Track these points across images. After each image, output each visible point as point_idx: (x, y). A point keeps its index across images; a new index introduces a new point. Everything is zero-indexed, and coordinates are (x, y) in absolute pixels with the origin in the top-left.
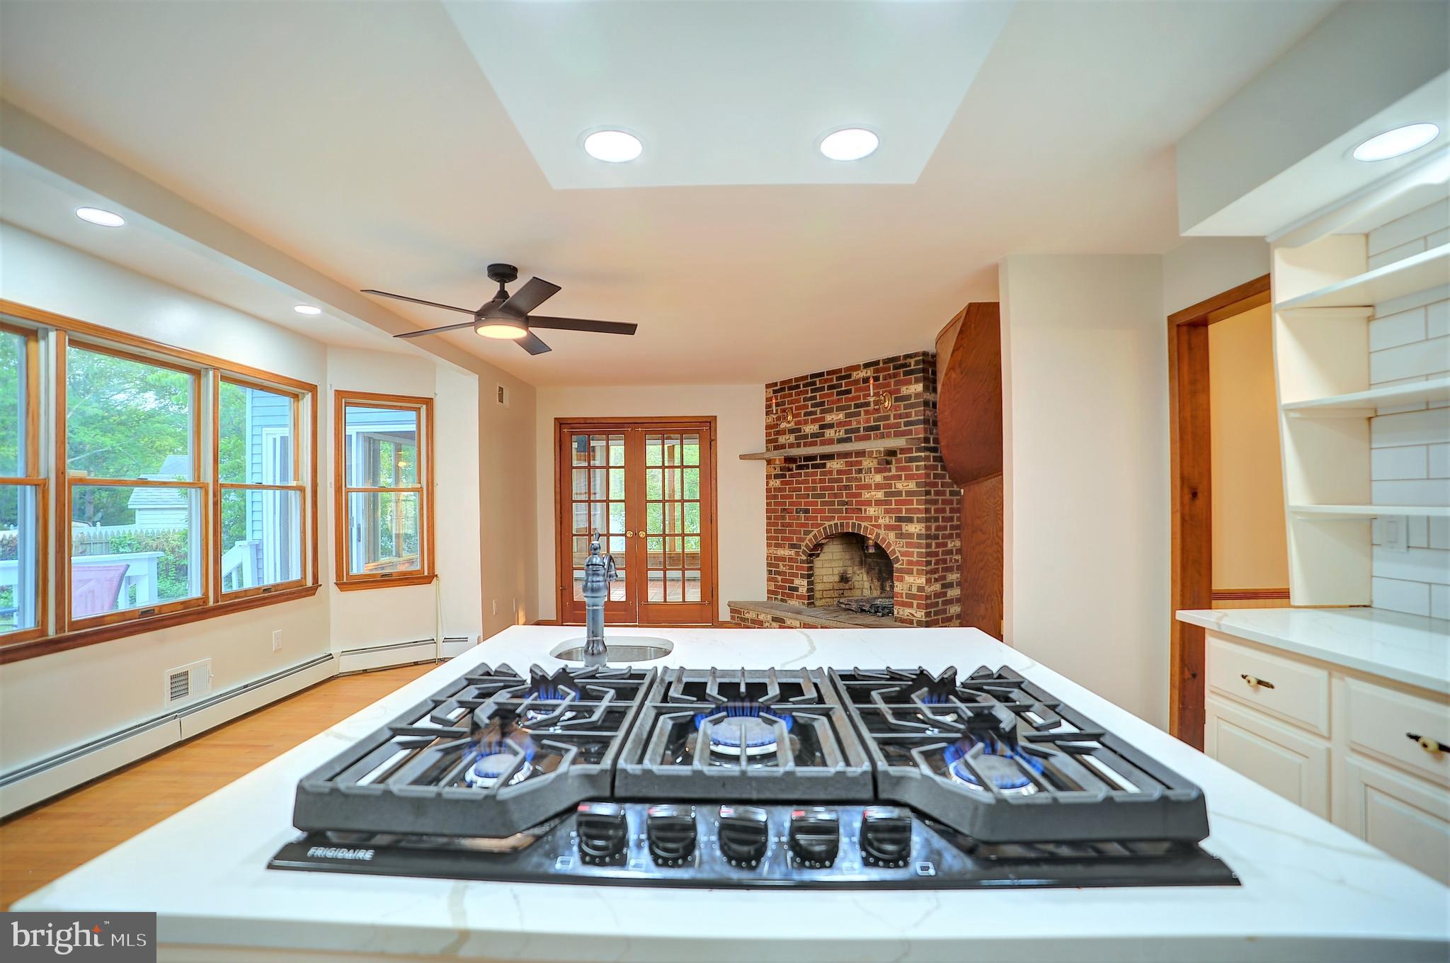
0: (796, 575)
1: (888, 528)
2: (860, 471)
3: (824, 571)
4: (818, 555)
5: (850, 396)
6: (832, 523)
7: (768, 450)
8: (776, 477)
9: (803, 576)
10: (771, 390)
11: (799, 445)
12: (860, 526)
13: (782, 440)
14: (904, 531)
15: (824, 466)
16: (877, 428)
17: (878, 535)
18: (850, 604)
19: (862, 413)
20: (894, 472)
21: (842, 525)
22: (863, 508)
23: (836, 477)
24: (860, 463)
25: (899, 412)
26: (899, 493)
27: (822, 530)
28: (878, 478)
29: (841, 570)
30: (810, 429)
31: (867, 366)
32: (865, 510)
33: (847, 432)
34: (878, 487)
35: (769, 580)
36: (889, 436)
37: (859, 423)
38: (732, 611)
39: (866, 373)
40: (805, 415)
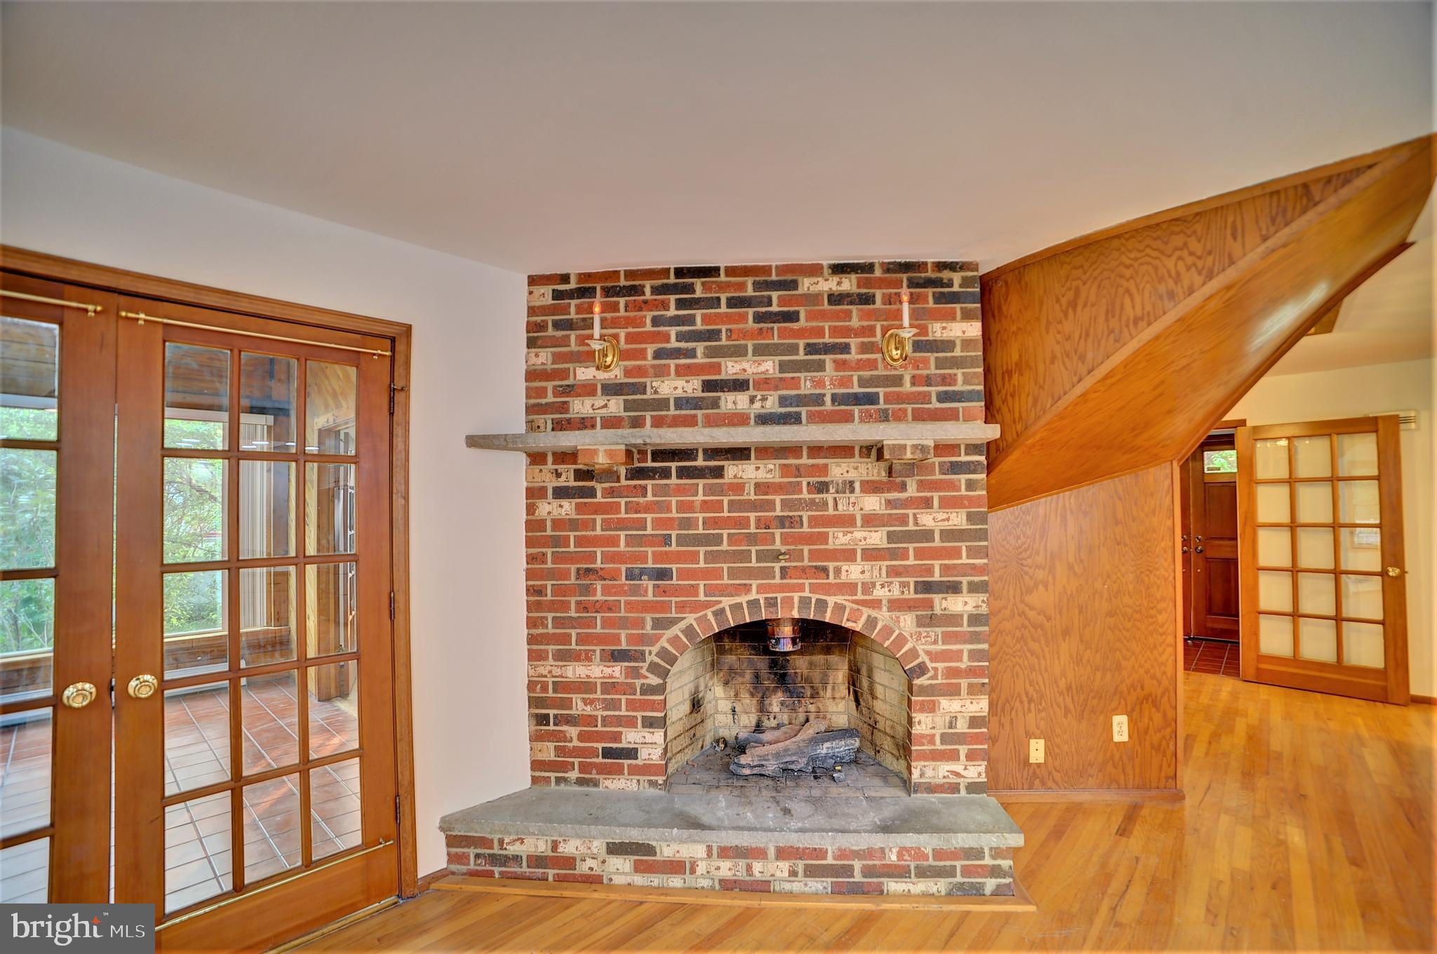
0: (631, 722)
1: (897, 605)
2: (823, 487)
5: (795, 326)
6: (743, 599)
7: (532, 427)
8: (561, 493)
10: (547, 290)
11: (638, 424)
12: (822, 604)
13: (581, 407)
14: (938, 610)
15: (718, 472)
16: (871, 399)
17: (872, 622)
18: (762, 766)
19: (829, 365)
20: (912, 490)
21: (772, 603)
22: (831, 566)
23: (753, 497)
24: (824, 470)
25: (925, 372)
26: (927, 535)
27: (711, 617)
28: (873, 503)
30: (671, 387)
31: (840, 269)
32: (838, 571)
33: (783, 401)
34: (871, 521)
35: (536, 738)
36: (899, 417)
37: (820, 383)
38: (452, 841)
39: (839, 283)
40: (658, 355)
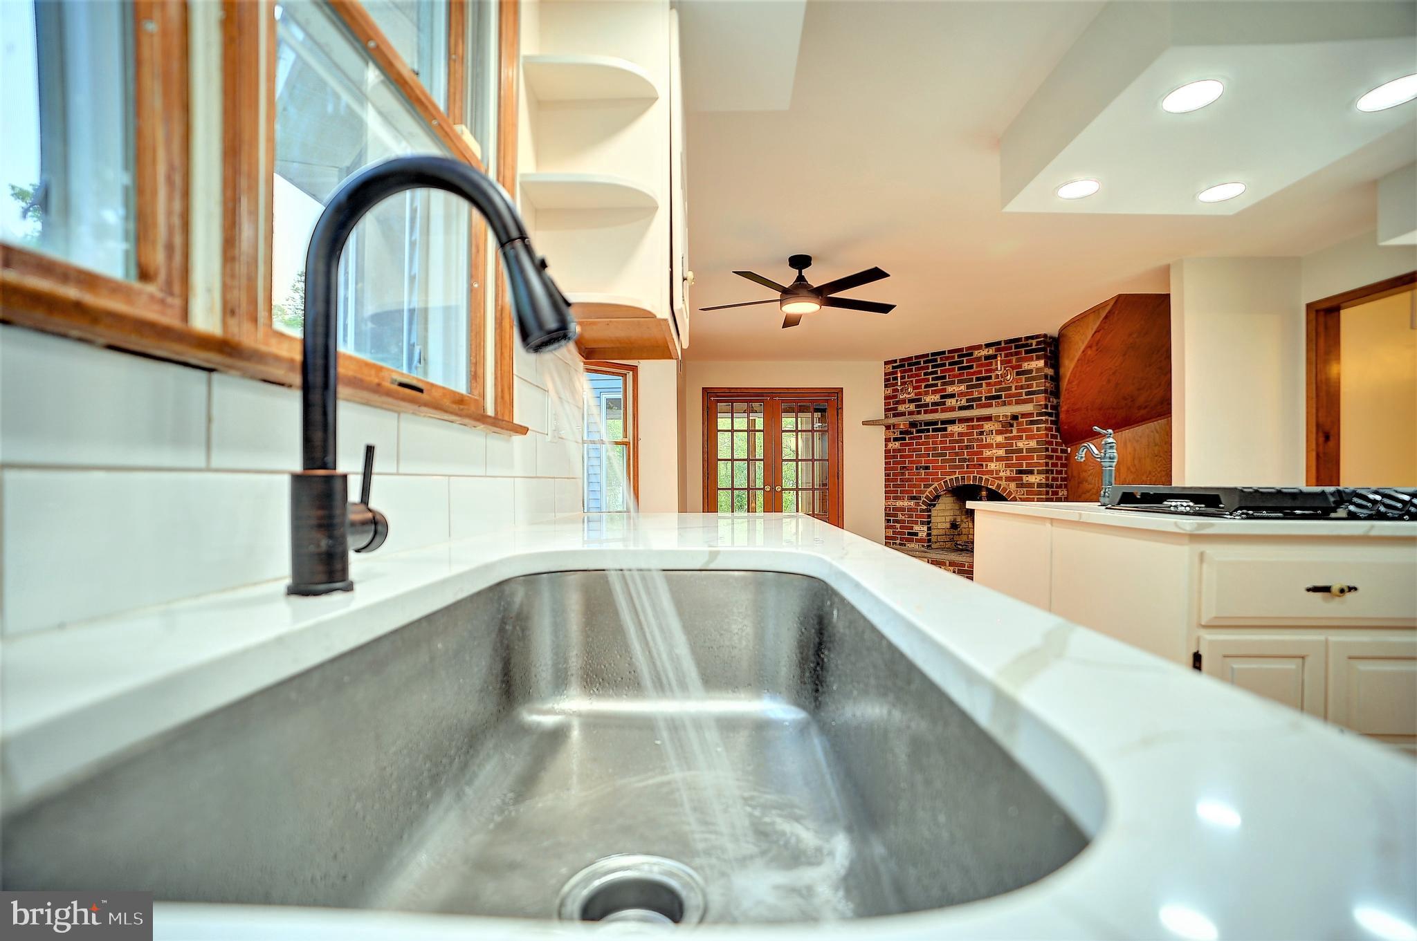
0: (916, 523)
1: (1008, 479)
2: (981, 433)
3: (939, 519)
4: (934, 505)
5: (972, 371)
6: (953, 477)
7: (886, 417)
8: (896, 439)
9: (922, 523)
10: (890, 366)
11: (919, 413)
12: (981, 479)
13: (901, 408)
14: (1024, 482)
15: (945, 429)
16: (999, 397)
17: (999, 486)
19: (984, 385)
20: (1015, 433)
21: (963, 478)
22: (984, 464)
23: (957, 438)
24: (982, 426)
25: (1020, 384)
26: (1021, 451)
27: (943, 483)
28: (1000, 439)
29: (952, 518)
30: (930, 399)
31: (988, 345)
32: (987, 465)
33: (968, 401)
34: (999, 446)
35: (887, 527)
36: (1010, 403)
37: (981, 392)
39: (988, 351)
40: (926, 387)
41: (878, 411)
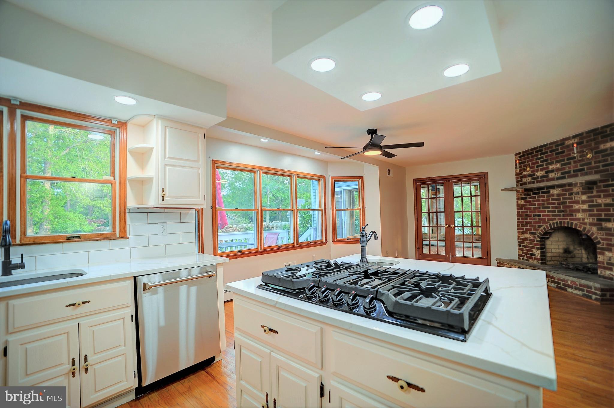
0: (534, 248)
1: (591, 224)
2: (571, 194)
3: (552, 247)
4: (548, 238)
5: (564, 154)
6: (554, 222)
7: (517, 185)
8: (522, 199)
9: (538, 249)
10: (517, 156)
11: (534, 183)
12: (572, 223)
13: (524, 180)
14: (603, 226)
15: (549, 192)
16: (582, 170)
17: (585, 229)
18: (568, 265)
19: (572, 163)
20: (595, 193)
21: (561, 223)
22: (574, 214)
23: (556, 197)
24: (571, 189)
25: (598, 160)
26: (599, 205)
27: (548, 225)
28: (584, 197)
30: (540, 174)
31: (574, 137)
32: (576, 215)
33: (562, 173)
34: (584, 202)
35: (519, 249)
37: (570, 168)
38: (498, 261)
39: (575, 140)
40: (537, 167)
41: (512, 182)
